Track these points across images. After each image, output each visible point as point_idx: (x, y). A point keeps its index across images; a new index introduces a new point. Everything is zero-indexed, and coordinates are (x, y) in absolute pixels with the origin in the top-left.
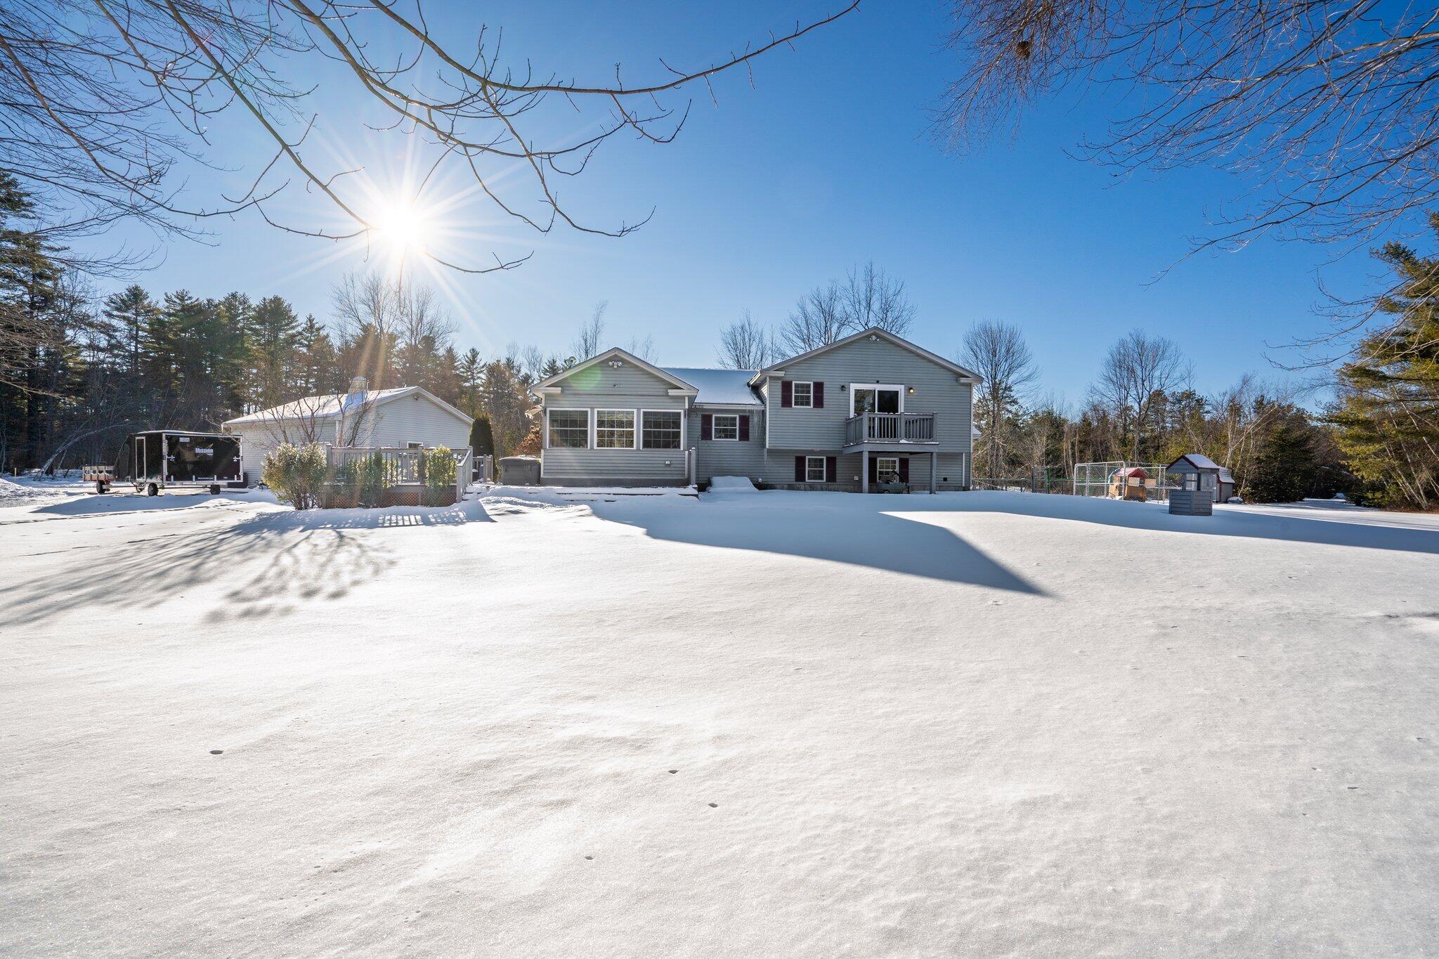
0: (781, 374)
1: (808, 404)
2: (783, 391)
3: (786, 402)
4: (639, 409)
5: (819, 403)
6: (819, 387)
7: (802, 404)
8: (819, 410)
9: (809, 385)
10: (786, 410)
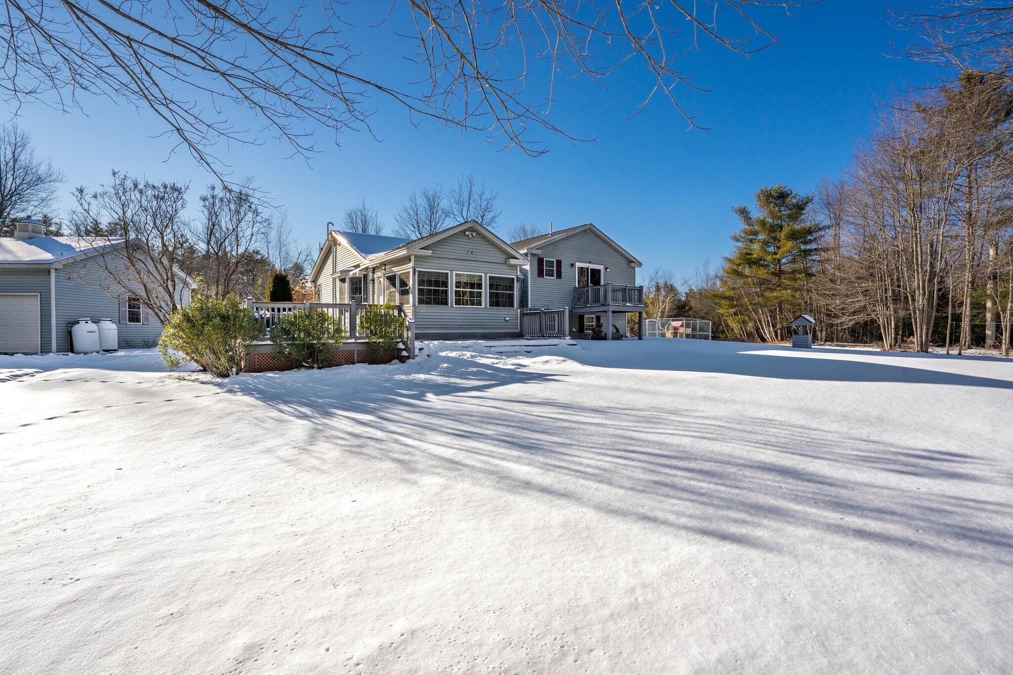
0: (539, 252)
1: (553, 276)
2: (539, 265)
3: (540, 274)
4: (486, 274)
5: (559, 276)
6: (559, 263)
7: (549, 276)
8: (559, 281)
9: (553, 261)
10: (540, 279)
